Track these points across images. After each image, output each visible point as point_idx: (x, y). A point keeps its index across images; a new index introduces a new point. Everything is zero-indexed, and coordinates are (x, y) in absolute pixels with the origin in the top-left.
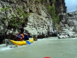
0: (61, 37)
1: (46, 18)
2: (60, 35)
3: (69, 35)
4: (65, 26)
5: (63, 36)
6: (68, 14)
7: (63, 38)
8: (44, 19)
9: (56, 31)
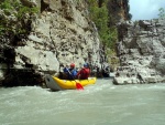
0: (121, 80)
1: (85, 30)
2: (118, 75)
3: (139, 77)
4: (130, 53)
5: (127, 79)
6: (141, 23)
7: (126, 83)
8: (80, 31)
9: (106, 65)
